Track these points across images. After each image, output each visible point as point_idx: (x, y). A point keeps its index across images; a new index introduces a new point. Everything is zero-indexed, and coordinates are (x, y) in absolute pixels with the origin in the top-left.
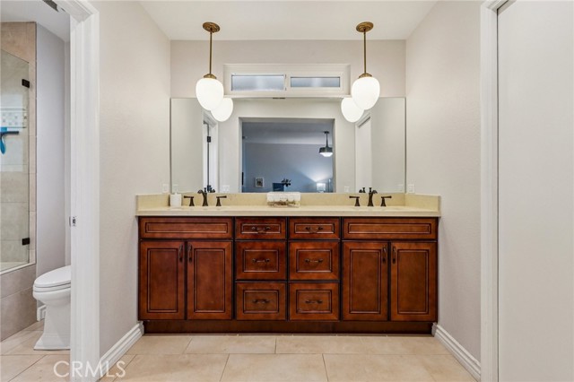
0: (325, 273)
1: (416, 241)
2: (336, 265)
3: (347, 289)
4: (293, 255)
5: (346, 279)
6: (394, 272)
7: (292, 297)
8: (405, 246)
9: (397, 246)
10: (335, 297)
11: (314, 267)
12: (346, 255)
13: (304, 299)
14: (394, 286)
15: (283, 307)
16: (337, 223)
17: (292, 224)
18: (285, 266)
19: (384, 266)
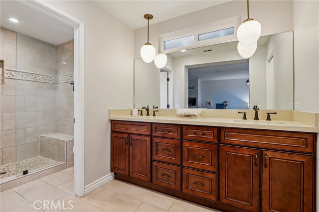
0: (206, 165)
1: (290, 152)
2: (215, 161)
3: (223, 180)
4: (185, 150)
5: (222, 173)
6: (265, 175)
7: (184, 177)
8: (278, 155)
9: (269, 154)
10: (214, 185)
11: (200, 160)
12: (222, 155)
13: (192, 180)
14: (265, 187)
15: (178, 182)
16: (215, 131)
17: (184, 129)
18: (180, 156)
19: (256, 169)
